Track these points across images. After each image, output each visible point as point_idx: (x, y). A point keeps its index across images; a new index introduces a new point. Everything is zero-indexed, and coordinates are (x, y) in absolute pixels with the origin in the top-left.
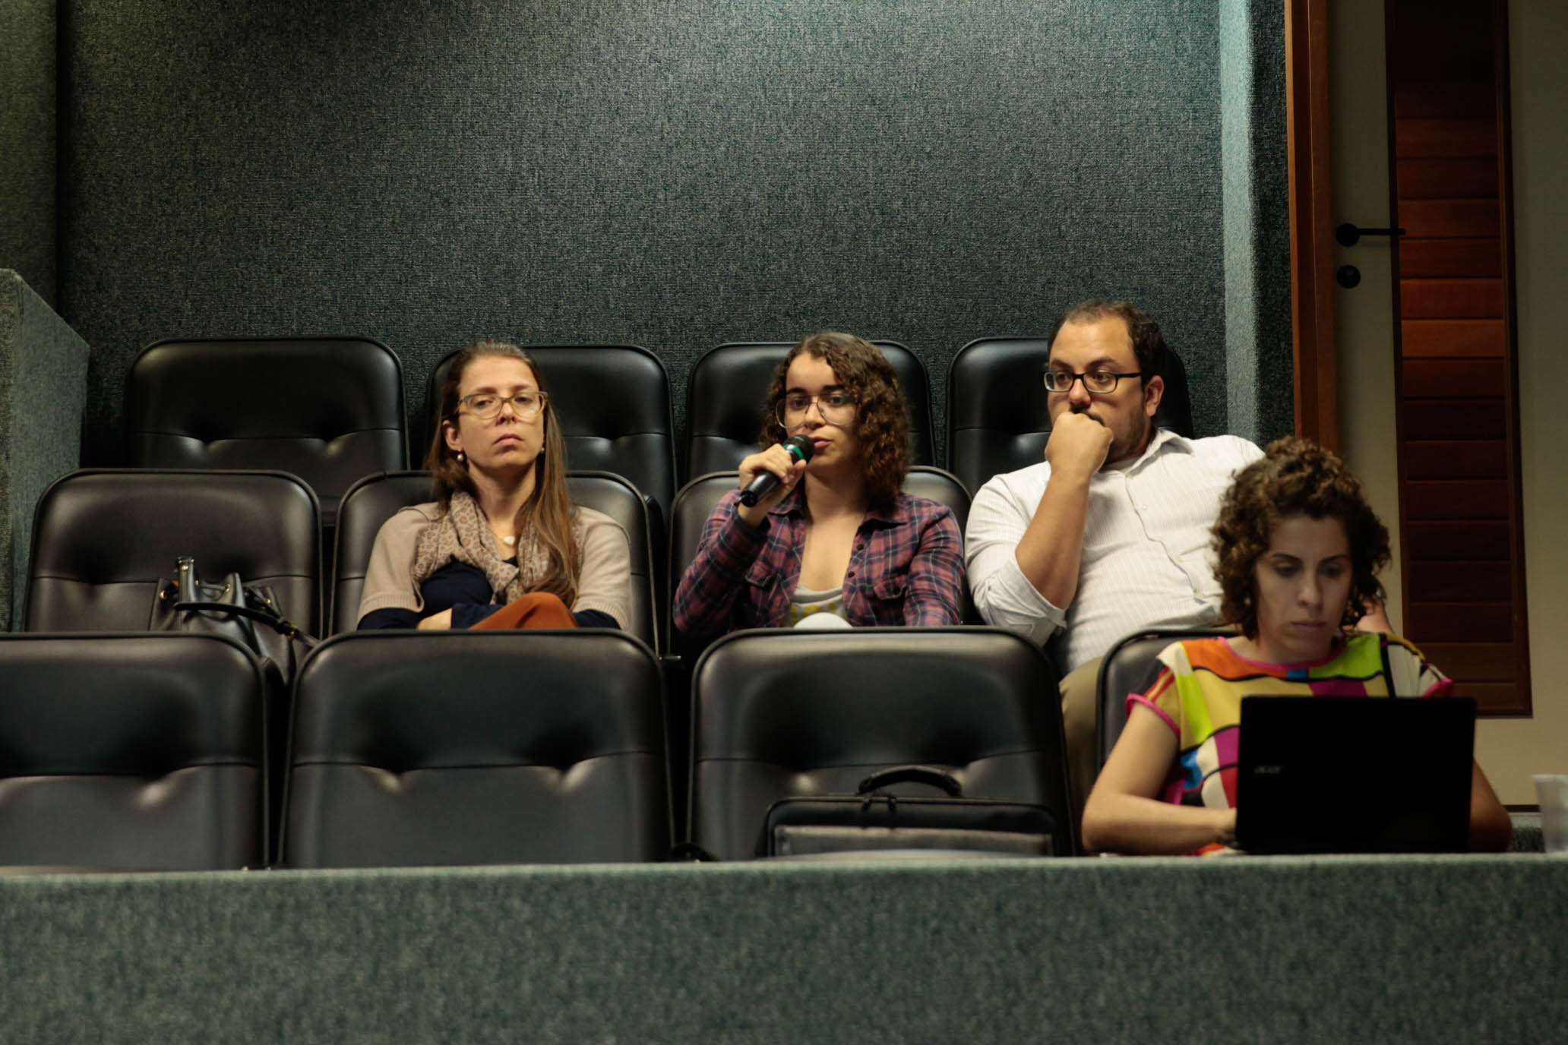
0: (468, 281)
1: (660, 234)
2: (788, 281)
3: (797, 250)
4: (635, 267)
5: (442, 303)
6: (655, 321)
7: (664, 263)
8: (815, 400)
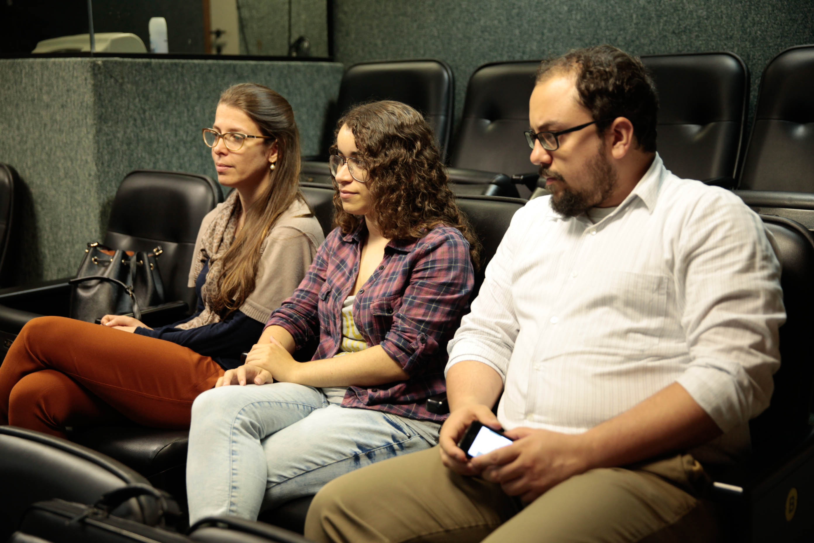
2: (676, 9)
5: (486, 35)
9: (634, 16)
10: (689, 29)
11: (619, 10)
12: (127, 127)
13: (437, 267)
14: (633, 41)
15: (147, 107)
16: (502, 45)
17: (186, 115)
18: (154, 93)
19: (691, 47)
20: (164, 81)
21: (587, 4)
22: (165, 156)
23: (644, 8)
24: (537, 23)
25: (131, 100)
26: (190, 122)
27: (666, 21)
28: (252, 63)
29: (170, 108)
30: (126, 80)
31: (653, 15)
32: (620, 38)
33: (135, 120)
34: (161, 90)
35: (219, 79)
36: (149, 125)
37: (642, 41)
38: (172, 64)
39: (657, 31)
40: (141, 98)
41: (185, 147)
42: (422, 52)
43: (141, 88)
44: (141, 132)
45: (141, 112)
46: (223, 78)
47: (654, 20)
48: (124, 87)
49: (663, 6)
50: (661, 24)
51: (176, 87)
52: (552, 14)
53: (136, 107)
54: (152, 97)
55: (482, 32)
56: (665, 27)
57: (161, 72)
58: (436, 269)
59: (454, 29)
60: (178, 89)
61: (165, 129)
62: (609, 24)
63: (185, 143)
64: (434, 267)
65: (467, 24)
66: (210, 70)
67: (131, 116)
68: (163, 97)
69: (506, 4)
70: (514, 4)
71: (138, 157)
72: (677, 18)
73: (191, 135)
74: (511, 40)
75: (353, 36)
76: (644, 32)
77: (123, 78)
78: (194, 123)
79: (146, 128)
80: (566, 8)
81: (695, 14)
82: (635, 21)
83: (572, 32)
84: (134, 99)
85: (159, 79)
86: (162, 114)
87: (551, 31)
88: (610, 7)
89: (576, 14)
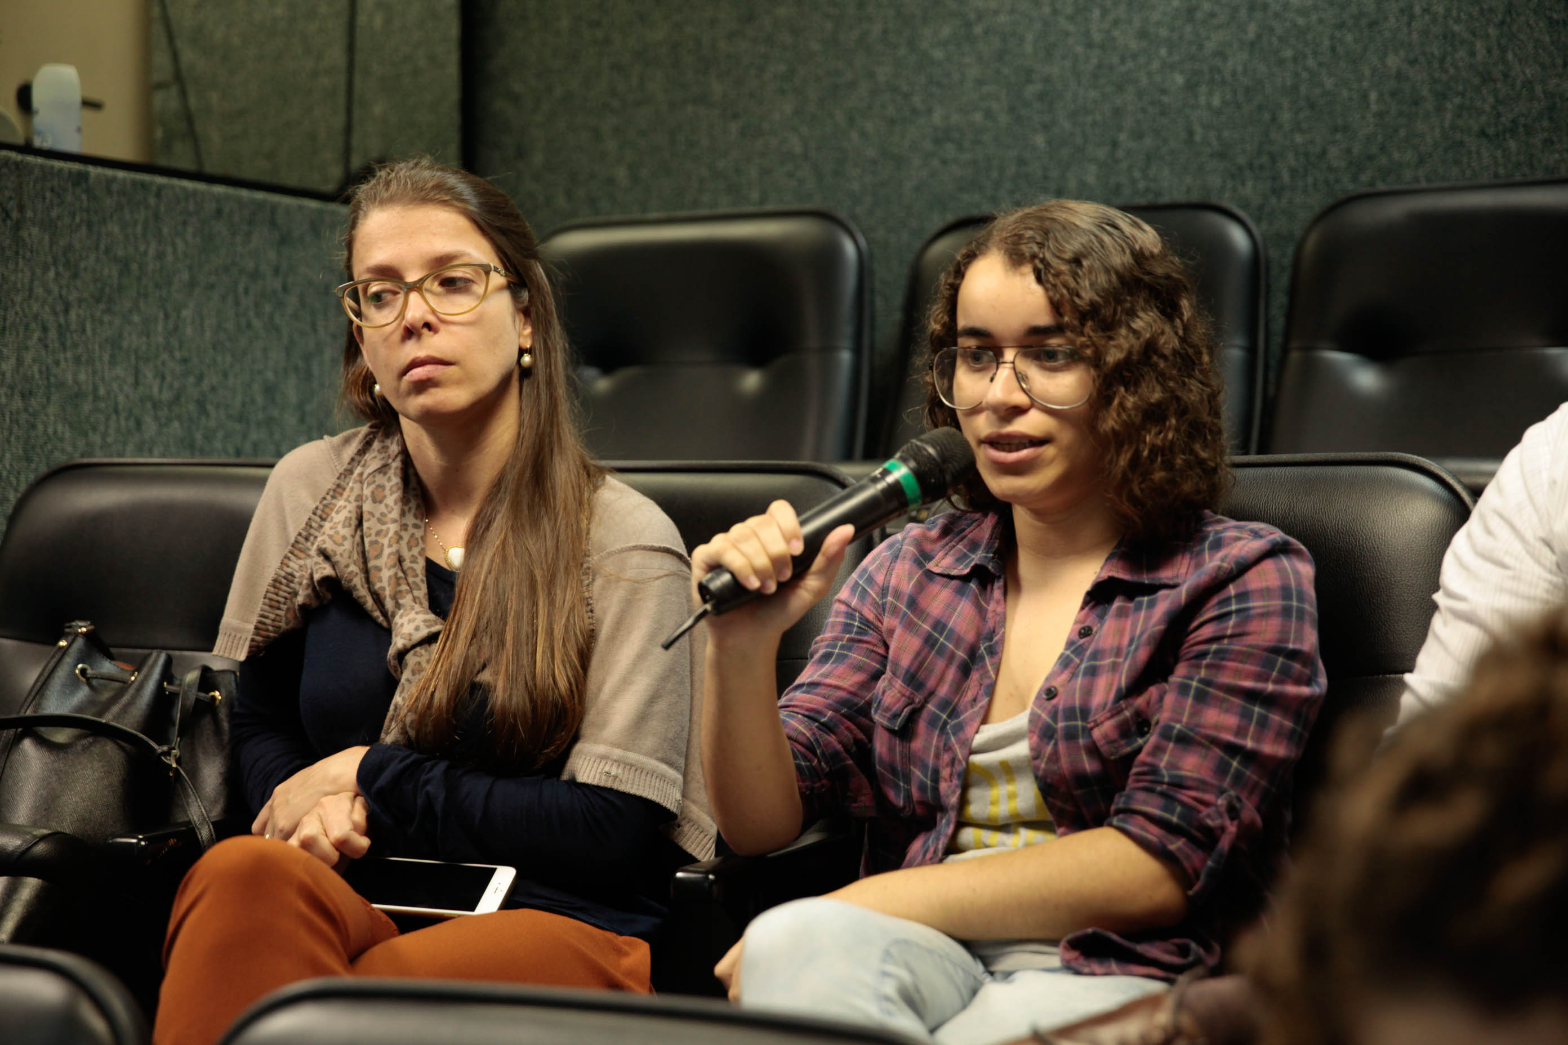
0: (988, 114)
1: (1277, 15)
2: (1487, 78)
3: (1503, 23)
4: (1234, 74)
5: (950, 150)
6: (1265, 159)
7: (1281, 62)
8: (1009, 355)
9: (1373, 96)
10: (1525, 126)
11: (1329, 83)
12: (27, 348)
13: (1254, 608)
14: (1370, 158)
15: (73, 296)
16: (995, 174)
17: (160, 328)
18: (92, 257)
19: (1532, 166)
20: (114, 228)
21: (1240, 68)
22: (109, 440)
23: (1399, 76)
24: (1099, 117)
25: (38, 272)
26: (168, 348)
27: (1461, 107)
28: (313, 204)
29: (127, 304)
30: (29, 214)
31: (1425, 92)
32: (1333, 152)
33: (45, 329)
34: (107, 251)
35: (239, 239)
36: (75, 346)
37: (1396, 155)
38: (134, 183)
39: (1437, 132)
40: (61, 269)
41: (156, 418)
42: (755, 196)
43: (62, 243)
44: (57, 363)
45: (59, 308)
46: (248, 235)
47: (1429, 105)
48: (24, 234)
49: (1452, 71)
50: (1449, 116)
51: (142, 248)
52: (1140, 95)
53: (49, 292)
54: (86, 269)
55: (938, 142)
56: (1460, 123)
57: (109, 202)
58: (1252, 612)
59: (854, 135)
60: (146, 253)
61: (113, 362)
62: (1302, 115)
63: (156, 406)
64: (1248, 609)
65: (892, 122)
66: (219, 212)
67: (36, 317)
68: (112, 271)
69: (1006, 71)
70: (1029, 72)
71: (45, 432)
72: (1491, 100)
73: (171, 386)
74: (1021, 162)
75: (538, 159)
76: (1402, 133)
77: (21, 208)
78: (178, 355)
79: (69, 355)
80: (1180, 79)
81: (1538, 89)
82: (1374, 108)
83: (1198, 138)
84: (46, 269)
85: (104, 221)
86: (106, 318)
87: (1138, 135)
88: (1305, 75)
89: (1210, 93)
